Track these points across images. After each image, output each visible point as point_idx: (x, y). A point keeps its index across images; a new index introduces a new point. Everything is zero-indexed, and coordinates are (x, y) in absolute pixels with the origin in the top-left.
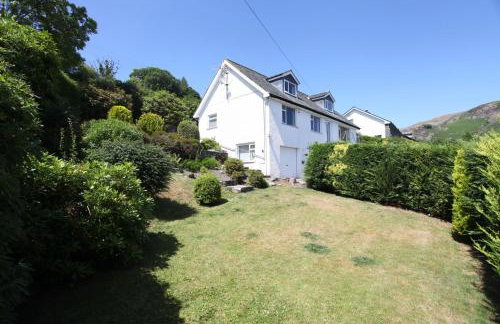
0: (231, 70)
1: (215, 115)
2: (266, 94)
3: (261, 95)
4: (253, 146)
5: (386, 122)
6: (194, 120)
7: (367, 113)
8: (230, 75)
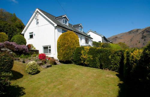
0: (40, 13)
1: (32, 33)
2: (56, 25)
3: (53, 25)
4: (50, 47)
5: (102, 36)
6: (22, 34)
7: (95, 32)
8: (39, 15)
